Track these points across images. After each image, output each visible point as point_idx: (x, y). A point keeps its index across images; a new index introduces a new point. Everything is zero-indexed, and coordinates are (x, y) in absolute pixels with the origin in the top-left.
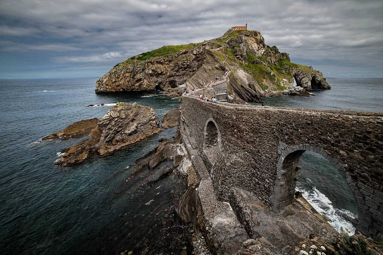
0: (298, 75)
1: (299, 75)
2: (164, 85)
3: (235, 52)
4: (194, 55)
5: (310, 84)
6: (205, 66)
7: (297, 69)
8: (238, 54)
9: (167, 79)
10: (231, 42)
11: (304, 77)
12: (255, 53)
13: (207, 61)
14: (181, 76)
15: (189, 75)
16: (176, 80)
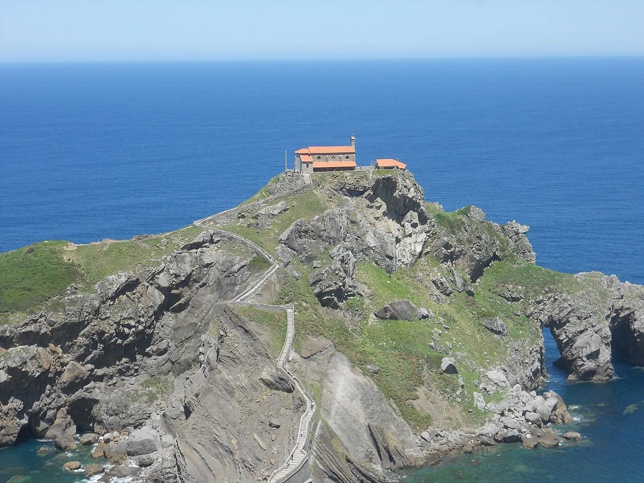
0: (561, 324)
1: (565, 324)
2: (51, 421)
3: (314, 284)
4: (159, 288)
5: (606, 355)
6: (224, 373)
7: (556, 300)
8: (328, 290)
9: (59, 397)
10: (300, 237)
11: (581, 332)
12: (391, 258)
13: (231, 355)
14: (111, 377)
15: (143, 368)
16: (97, 394)
